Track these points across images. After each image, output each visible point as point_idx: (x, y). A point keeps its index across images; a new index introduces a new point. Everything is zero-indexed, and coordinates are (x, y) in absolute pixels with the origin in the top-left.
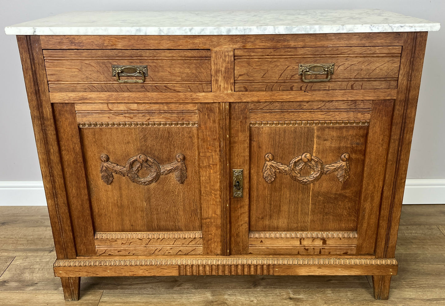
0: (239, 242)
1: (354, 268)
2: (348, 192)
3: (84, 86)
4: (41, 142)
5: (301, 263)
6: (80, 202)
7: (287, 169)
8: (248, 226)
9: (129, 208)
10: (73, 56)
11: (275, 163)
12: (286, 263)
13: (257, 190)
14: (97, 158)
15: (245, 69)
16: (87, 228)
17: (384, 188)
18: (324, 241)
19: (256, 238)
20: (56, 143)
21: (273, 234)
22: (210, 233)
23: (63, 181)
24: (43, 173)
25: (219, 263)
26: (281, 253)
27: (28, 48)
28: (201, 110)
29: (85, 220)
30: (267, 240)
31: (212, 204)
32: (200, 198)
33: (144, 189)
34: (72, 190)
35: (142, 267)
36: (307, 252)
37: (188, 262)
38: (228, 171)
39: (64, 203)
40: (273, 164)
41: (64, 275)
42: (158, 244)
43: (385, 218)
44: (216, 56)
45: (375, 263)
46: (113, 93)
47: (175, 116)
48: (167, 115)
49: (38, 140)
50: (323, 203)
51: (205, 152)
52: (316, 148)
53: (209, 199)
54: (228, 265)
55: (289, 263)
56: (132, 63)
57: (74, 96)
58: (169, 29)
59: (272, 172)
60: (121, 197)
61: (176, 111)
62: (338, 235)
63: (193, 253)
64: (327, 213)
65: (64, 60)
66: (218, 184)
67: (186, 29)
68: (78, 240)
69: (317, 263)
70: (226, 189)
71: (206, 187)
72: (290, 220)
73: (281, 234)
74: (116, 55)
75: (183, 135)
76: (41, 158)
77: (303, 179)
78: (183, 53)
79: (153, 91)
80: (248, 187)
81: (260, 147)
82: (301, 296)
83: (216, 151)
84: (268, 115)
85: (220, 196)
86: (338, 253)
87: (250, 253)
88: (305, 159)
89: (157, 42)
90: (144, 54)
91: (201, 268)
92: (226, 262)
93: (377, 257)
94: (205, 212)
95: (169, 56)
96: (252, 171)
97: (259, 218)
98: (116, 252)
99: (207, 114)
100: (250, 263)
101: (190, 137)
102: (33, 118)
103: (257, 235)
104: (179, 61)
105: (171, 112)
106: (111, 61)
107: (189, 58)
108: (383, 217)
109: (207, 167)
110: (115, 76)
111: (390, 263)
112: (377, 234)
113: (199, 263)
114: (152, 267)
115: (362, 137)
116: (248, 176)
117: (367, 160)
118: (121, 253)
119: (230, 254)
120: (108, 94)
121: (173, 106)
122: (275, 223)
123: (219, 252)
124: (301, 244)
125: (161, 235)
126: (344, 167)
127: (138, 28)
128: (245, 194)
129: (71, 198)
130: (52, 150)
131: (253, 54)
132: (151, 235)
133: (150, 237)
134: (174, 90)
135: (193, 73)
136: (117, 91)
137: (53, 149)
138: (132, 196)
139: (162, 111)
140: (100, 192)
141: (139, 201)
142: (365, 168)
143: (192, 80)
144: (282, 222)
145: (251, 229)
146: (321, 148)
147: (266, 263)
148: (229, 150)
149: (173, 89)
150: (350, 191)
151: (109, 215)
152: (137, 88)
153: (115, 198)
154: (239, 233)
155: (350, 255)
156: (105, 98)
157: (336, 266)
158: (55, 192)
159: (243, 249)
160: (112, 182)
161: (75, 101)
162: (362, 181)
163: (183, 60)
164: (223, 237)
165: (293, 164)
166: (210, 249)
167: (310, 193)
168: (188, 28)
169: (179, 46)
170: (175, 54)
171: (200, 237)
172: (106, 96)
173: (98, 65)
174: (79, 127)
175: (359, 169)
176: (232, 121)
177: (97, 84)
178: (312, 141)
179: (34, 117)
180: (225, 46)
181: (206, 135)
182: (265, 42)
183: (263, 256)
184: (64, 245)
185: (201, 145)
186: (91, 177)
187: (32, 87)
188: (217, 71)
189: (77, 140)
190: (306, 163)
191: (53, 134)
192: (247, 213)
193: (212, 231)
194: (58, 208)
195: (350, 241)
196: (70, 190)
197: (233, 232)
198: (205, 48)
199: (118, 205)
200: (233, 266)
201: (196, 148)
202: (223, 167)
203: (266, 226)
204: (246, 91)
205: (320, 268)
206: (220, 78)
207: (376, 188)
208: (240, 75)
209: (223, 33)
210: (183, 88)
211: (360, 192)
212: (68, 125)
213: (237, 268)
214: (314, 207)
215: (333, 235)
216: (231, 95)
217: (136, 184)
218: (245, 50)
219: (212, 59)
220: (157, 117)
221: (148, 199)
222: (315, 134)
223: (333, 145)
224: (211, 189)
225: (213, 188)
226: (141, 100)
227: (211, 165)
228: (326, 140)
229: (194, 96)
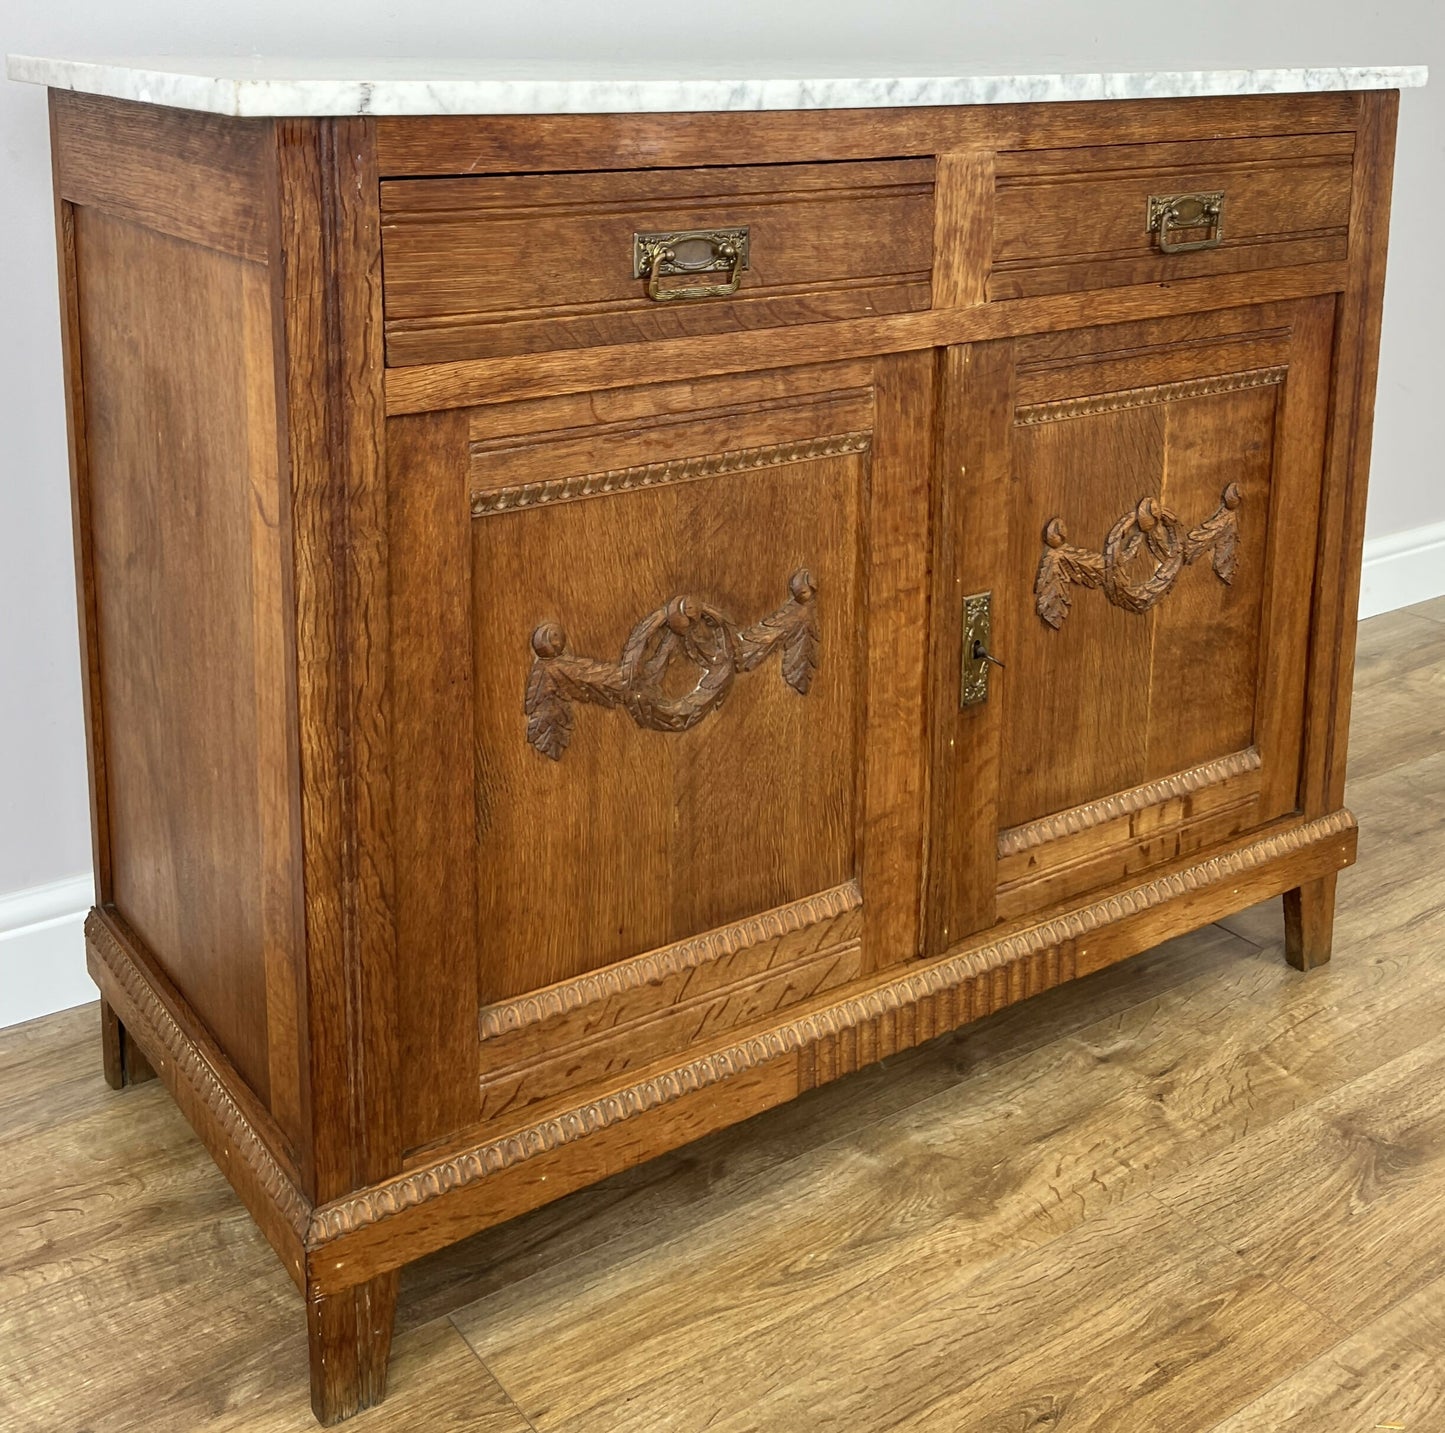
0: (971, 886)
2: (1235, 615)
3: (527, 327)
5: (1145, 904)
7: (1101, 564)
8: (996, 813)
9: (618, 850)
10: (497, 203)
11: (1071, 549)
12: (1107, 918)
14: (517, 648)
15: (1018, 220)
16: (457, 993)
18: (1187, 804)
19: (1018, 852)
21: (1060, 824)
22: (885, 876)
25: (926, 988)
28: (884, 381)
30: (1046, 848)
31: (899, 753)
32: (856, 742)
33: (678, 748)
36: (1147, 861)
37: (826, 1023)
38: (958, 603)
40: (1067, 556)
42: (718, 983)
43: (1324, 677)
44: (950, 179)
46: (627, 348)
47: (806, 419)
48: (781, 416)
50: (1181, 668)
51: (887, 545)
52: (1169, 475)
53: (890, 735)
55: (1114, 916)
56: (701, 218)
58: (829, 87)
59: (1064, 586)
60: (593, 804)
61: (810, 399)
62: (1216, 770)
63: (829, 983)
64: (1187, 701)
65: (463, 220)
66: (919, 668)
67: (877, 86)
69: (1182, 889)
70: (950, 681)
71: (882, 689)
72: (1100, 757)
73: (1080, 818)
74: (654, 191)
75: (817, 490)
77: (1141, 593)
78: (858, 175)
79: (762, 323)
81: (1031, 500)
83: (917, 535)
84: (1063, 376)
86: (1219, 837)
87: (1001, 920)
88: (1148, 520)
89: (785, 135)
90: (743, 185)
91: (869, 1034)
93: (1308, 816)
94: (875, 792)
95: (818, 187)
97: (1019, 773)
98: (562, 1074)
99: (899, 395)
101: (837, 497)
103: (1018, 842)
104: (846, 204)
105: (794, 401)
106: (633, 216)
107: (875, 192)
109: (891, 603)
110: (642, 275)
111: (1341, 827)
115: (1266, 421)
118: (577, 1078)
120: (609, 352)
121: (803, 381)
122: (1062, 777)
123: (909, 951)
124: (1132, 834)
126: (1233, 530)
127: (737, 84)
131: (1041, 168)
132: (693, 949)
133: (691, 962)
134: (825, 314)
135: (883, 246)
136: (642, 339)
138: (634, 789)
139: (768, 405)
140: (516, 802)
141: (657, 808)
142: (1279, 525)
143: (878, 269)
144: (1078, 771)
145: (1004, 821)
146: (1179, 475)
147: (1053, 938)
149: (821, 309)
150: (1239, 609)
152: (709, 320)
153: (571, 819)
154: (970, 848)
155: (1248, 833)
156: (599, 372)
157: (1225, 884)
159: (979, 911)
163: (857, 198)
165: (1118, 542)
166: (884, 944)
167: (1151, 640)
168: (882, 82)
169: (849, 148)
170: (835, 177)
171: (858, 906)
172: (600, 364)
173: (586, 237)
174: (472, 514)
175: (1258, 532)
177: (576, 314)
178: (1159, 454)
180: (976, 145)
181: (891, 479)
182: (1075, 128)
183: (1038, 917)
185: (875, 525)
188: (951, 233)
189: (459, 574)
190: (1146, 530)
192: (997, 761)
193: (893, 866)
195: (1246, 783)
198: (922, 154)
199: (577, 850)
200: (963, 988)
201: (854, 536)
203: (1038, 800)
204: (1021, 297)
205: (1191, 904)
206: (956, 255)
207: (1301, 583)
208: (1007, 243)
209: (978, 97)
210: (851, 305)
211: (1261, 605)
212: (434, 511)
213: (974, 990)
214: (1159, 687)
215: (1204, 774)
216: (984, 313)
217: (650, 731)
218: (1024, 156)
219: (940, 190)
220: (751, 430)
221: (688, 794)
222: (1167, 431)
223: (1206, 461)
224: (898, 692)
225: (902, 685)
226: (717, 366)
227: (902, 596)
228: (1190, 445)
229: (881, 331)
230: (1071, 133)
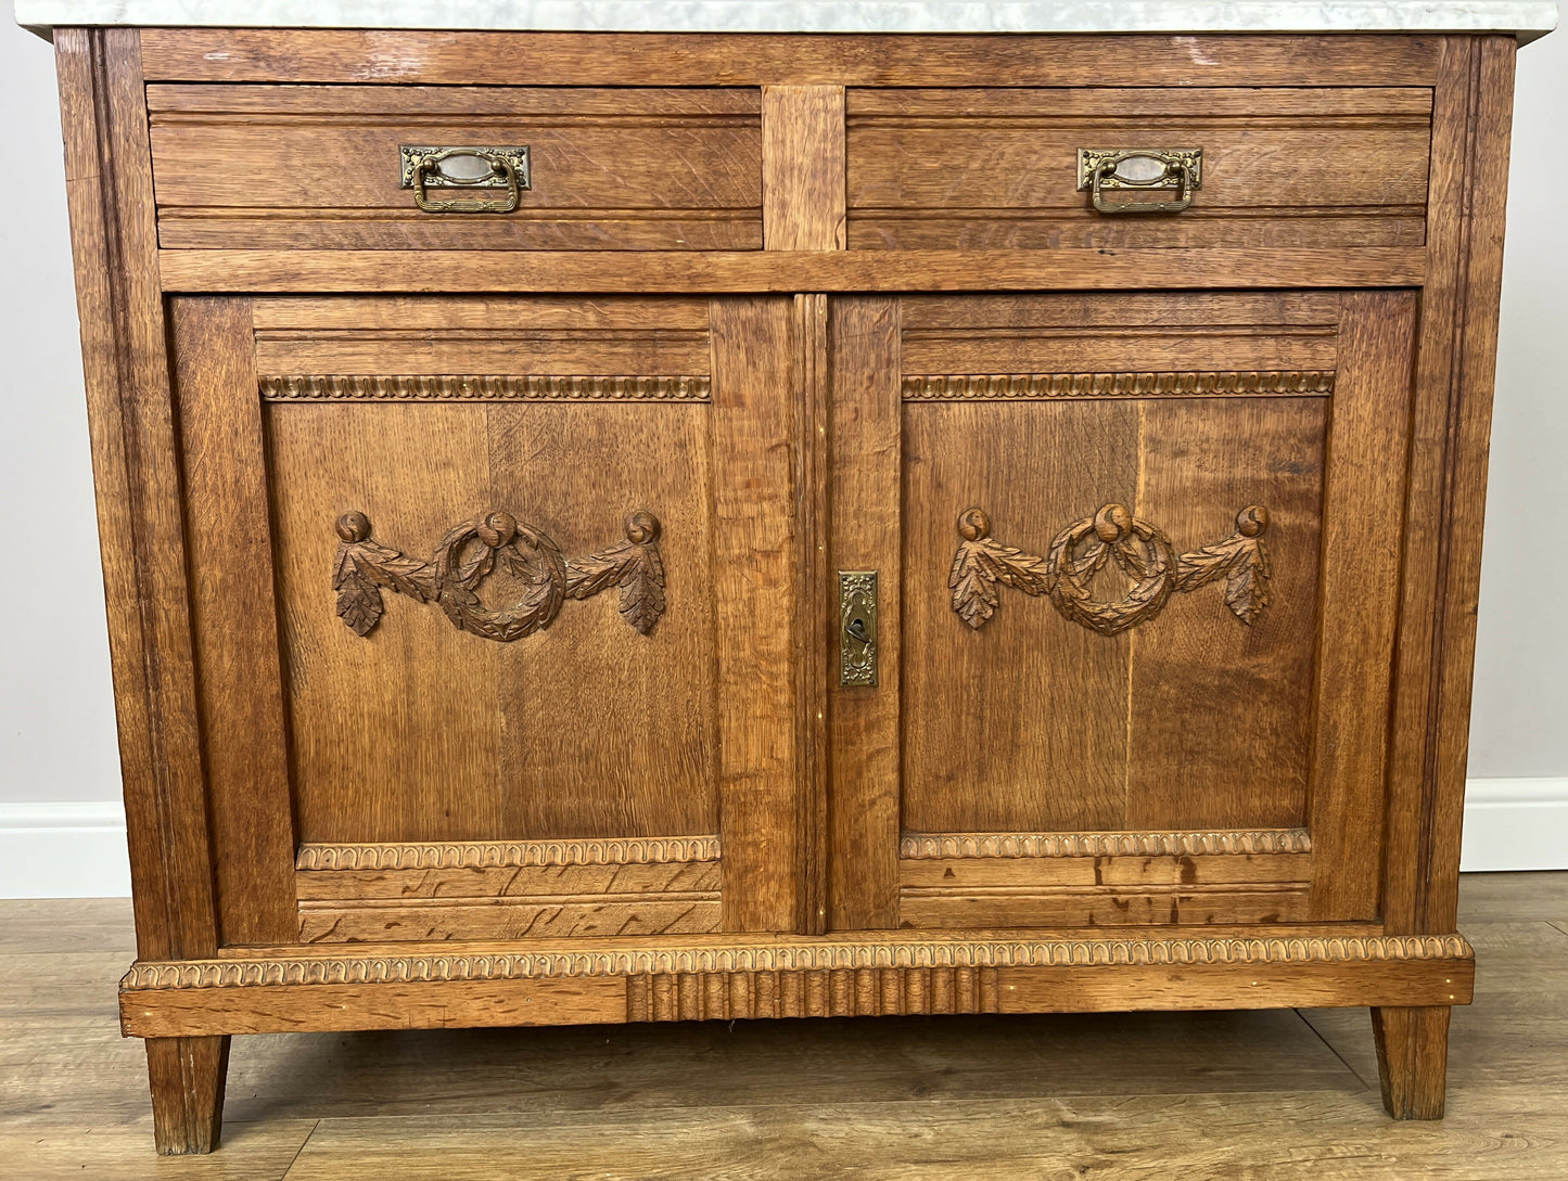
0: (864, 878)
1: (1310, 975)
2: (1268, 667)
3: (292, 225)
4: (113, 450)
5: (1106, 959)
6: (248, 710)
7: (1041, 569)
8: (896, 809)
9: (440, 738)
10: (257, 109)
11: (997, 546)
12: (1046, 959)
13: (930, 659)
14: (324, 527)
15: (885, 164)
16: (270, 820)
17: (1403, 638)
18: (1188, 865)
19: (929, 858)
20: (170, 454)
21: (992, 844)
22: (750, 838)
23: (185, 616)
24: (109, 581)
25: (788, 964)
26: (1027, 921)
27: (94, 79)
28: (723, 328)
29: (262, 788)
30: (968, 864)
31: (762, 717)
32: (716, 695)
33: (501, 658)
34: (221, 656)
35: (479, 988)
36: (1122, 914)
37: (663, 962)
38: (821, 571)
39: (184, 710)
40: (988, 551)
41: (162, 1028)
42: (549, 891)
43: (1411, 763)
44: (781, 111)
45: (1386, 951)
46: (399, 255)
47: (624, 354)
48: (594, 348)
49: (101, 441)
50: (1179, 710)
51: (736, 500)
52: (1147, 484)
53: (750, 695)
54: (820, 971)
55: (1057, 959)
56: (474, 135)
57: (253, 264)
58: (613, 8)
59: (985, 584)
60: (409, 689)
61: (630, 335)
62: (1237, 841)
63: (682, 928)
64: (1191, 752)
65: (225, 123)
66: (784, 634)
67: (675, 8)
68: (230, 875)
69: (1165, 958)
70: (815, 651)
71: (737, 646)
72: (1055, 786)
73: (1021, 843)
74: (418, 106)
75: (654, 434)
76: (106, 517)
77: (1103, 611)
78: (660, 102)
79: (547, 245)
80: (897, 645)
81: (939, 485)
82: (1105, 1118)
83: (775, 498)
84: (969, 348)
85: (792, 683)
86: (1242, 918)
87: (907, 925)
88: (1109, 525)
89: (568, 56)
90: (521, 106)
91: (715, 988)
92: (814, 960)
93: (1390, 929)
94: (733, 749)
95: (611, 111)
96: (911, 584)
97: (937, 777)
98: (380, 926)
99: (742, 344)
100: (907, 962)
101: (681, 446)
102: (89, 349)
103: (931, 848)
104: (648, 131)
105: (609, 335)
106: (397, 129)
107: (683, 121)
108: (1405, 757)
109: (744, 561)
110: (408, 186)
111: (1444, 952)
112: (1385, 834)
113: (709, 967)
114: (521, 985)
115: (1311, 441)
116: (896, 599)
117: (1333, 530)
118: (398, 933)
119: (829, 929)
120: (378, 256)
121: (617, 314)
122: (998, 796)
123: (785, 922)
124: (1099, 882)
125: (561, 850)
126: (1252, 560)
128: (885, 671)
129: (215, 692)
130: (151, 486)
131: (912, 110)
132: (519, 851)
133: (517, 861)
134: (627, 243)
135: (696, 178)
136: (414, 248)
137: (158, 482)
138: (453, 685)
139: (578, 334)
140: (329, 668)
141: (480, 708)
142: (1328, 565)
143: (691, 201)
144: (1026, 792)
145: (910, 823)
146: (1164, 485)
147: (967, 960)
148: (826, 487)
149: (622, 238)
150: (1274, 661)
151: (359, 766)
152: (486, 236)
153: (388, 697)
154: (861, 836)
155: (1288, 924)
156: (370, 274)
157: (1237, 969)
158: (153, 660)
159: (877, 907)
160: (377, 626)
161: (255, 284)
162: (1317, 618)
163: (660, 126)
164: (801, 850)
165: (1063, 547)
166: (751, 908)
167: (1126, 669)
169: (648, 73)
170: (631, 102)
171: (713, 859)
172: (369, 268)
173: (347, 145)
174: (262, 395)
175: (1305, 572)
176: (837, 374)
177: (342, 218)
178: (1131, 458)
179: (94, 349)
180: (814, 77)
181: (741, 430)
182: (958, 64)
183: (955, 934)
184: (172, 896)
185: (721, 475)
186: (298, 606)
187: (95, 228)
188: (784, 171)
189: (251, 447)
190: (1109, 542)
191: (161, 417)
192: (894, 753)
193: (759, 830)
194: (158, 731)
195: (1286, 866)
196: (211, 654)
197: (839, 835)
198: (744, 83)
199: (395, 726)
200: (841, 977)
201: (703, 489)
202: (802, 558)
203: (963, 811)
206: (795, 195)
207: (1372, 642)
208: (869, 189)
209: (809, 23)
210: (658, 237)
211: (1313, 661)
212: (223, 387)
213: (856, 983)
214: (1144, 727)
215: (1218, 841)
216: (837, 261)
217: (469, 634)
218: (887, 93)
219: (767, 124)
220: (557, 357)
221: (515, 702)
222: (1142, 431)
223: (1208, 476)
224: (758, 654)
225: (763, 648)
226: (500, 282)
227: (758, 557)
228: (1181, 453)
229: (700, 268)
230: (951, 70)
